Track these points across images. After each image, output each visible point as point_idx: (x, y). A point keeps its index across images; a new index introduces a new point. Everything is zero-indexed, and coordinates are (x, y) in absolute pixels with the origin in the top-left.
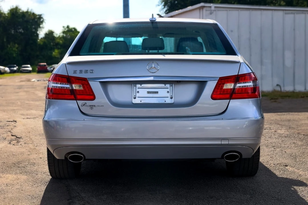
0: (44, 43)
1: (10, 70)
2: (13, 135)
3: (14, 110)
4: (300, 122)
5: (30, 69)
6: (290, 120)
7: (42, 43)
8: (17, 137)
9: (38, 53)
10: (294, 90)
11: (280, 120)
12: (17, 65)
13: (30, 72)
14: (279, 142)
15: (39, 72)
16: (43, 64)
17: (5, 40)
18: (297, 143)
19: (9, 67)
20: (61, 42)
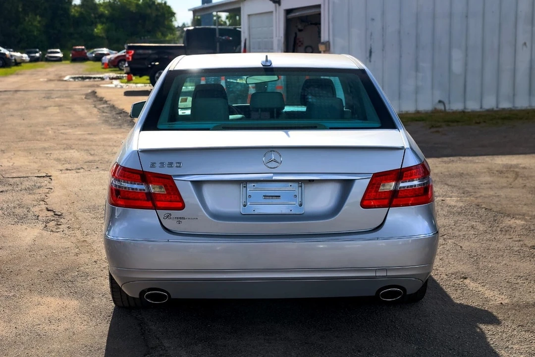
0: (81, 13)
1: (29, 57)
2: (49, 209)
3: (45, 149)
4: (478, 179)
5: (60, 55)
6: (462, 173)
7: (77, 15)
8: (55, 214)
9: (72, 30)
10: (465, 108)
11: (447, 173)
12: (40, 50)
13: (59, 60)
14: (451, 226)
15: (75, 60)
16: (80, 47)
17: (20, 10)
18: (477, 228)
19: (28, 53)
20: (106, 12)
